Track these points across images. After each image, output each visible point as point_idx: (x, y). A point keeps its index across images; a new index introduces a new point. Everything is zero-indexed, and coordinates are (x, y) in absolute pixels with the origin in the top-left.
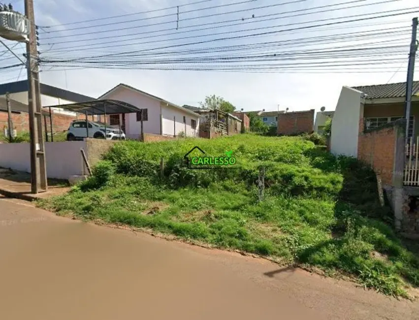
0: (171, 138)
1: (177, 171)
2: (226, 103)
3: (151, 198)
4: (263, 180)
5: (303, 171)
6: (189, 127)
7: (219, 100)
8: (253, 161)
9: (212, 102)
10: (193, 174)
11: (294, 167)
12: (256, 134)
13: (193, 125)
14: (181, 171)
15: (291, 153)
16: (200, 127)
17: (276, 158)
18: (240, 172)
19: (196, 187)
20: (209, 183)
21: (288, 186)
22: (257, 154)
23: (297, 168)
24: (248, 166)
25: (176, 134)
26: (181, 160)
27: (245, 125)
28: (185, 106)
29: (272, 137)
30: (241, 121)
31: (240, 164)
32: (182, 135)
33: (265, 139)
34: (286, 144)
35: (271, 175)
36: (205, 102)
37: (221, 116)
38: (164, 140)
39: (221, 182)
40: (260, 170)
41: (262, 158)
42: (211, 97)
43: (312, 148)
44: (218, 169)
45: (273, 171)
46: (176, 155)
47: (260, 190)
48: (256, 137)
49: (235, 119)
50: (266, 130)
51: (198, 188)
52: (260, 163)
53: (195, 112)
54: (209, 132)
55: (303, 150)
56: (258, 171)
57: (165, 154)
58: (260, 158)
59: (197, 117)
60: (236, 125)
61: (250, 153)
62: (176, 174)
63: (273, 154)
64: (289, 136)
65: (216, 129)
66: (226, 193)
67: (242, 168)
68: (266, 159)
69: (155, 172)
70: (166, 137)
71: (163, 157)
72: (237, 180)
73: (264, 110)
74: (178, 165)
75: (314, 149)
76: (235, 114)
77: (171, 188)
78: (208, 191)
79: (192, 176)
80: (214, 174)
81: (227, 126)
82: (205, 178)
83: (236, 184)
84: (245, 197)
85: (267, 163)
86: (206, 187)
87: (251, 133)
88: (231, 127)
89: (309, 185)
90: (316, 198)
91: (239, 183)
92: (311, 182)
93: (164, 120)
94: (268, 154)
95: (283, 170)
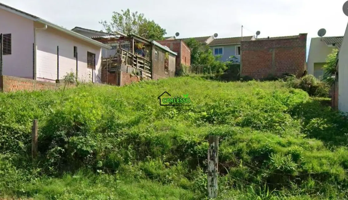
0: (51, 84)
1: (61, 142)
2: (149, 22)
3: (14, 192)
4: (217, 160)
5: (290, 144)
6: (83, 65)
7: (137, 18)
8: (199, 126)
9: (124, 21)
10: (89, 149)
11: (273, 136)
12: (202, 77)
13: (91, 64)
14: (68, 142)
15: (266, 112)
16: (103, 65)
17: (240, 119)
18: (174, 144)
19: (95, 171)
20: (117, 165)
21: (261, 172)
22: (205, 113)
23: (277, 138)
24: (188, 134)
25: (60, 78)
26: (69, 123)
27: (182, 62)
28: (77, 29)
29: (231, 83)
30: (176, 54)
31: (174, 130)
32: (69, 80)
33: (219, 86)
34: (257, 94)
35: (231, 151)
36: (113, 22)
37: (140, 46)
38: (38, 89)
39: (140, 163)
40: (211, 142)
41: (214, 120)
42: (122, 13)
43: (305, 102)
44: (133, 139)
45: (233, 144)
46: (59, 114)
47: (210, 178)
48: (202, 82)
49: (164, 51)
50: (221, 70)
51: (98, 173)
52: (208, 129)
53: (94, 39)
54: (119, 74)
55: (287, 105)
56: (208, 144)
57: (40, 112)
58: (209, 120)
59: (98, 48)
60: (166, 61)
61: (192, 111)
62: (59, 148)
63: (233, 112)
64: (262, 80)
65: (131, 69)
66: (148, 183)
67: (178, 138)
68: (222, 122)
69: (21, 145)
70: (42, 83)
71: (36, 117)
72: (168, 160)
73: (216, 35)
74: (63, 133)
75: (308, 103)
76: (166, 42)
77: (50, 175)
78: (115, 180)
79: (88, 152)
80: (127, 149)
81: (150, 63)
82: (112, 155)
83: (166, 167)
84: (183, 191)
85: (223, 129)
86: (113, 172)
87: (194, 74)
88: (158, 66)
89: (301, 170)
90: (315, 192)
91: (172, 165)
92: (304, 164)
93: (39, 53)
94: (224, 113)
95: (252, 143)
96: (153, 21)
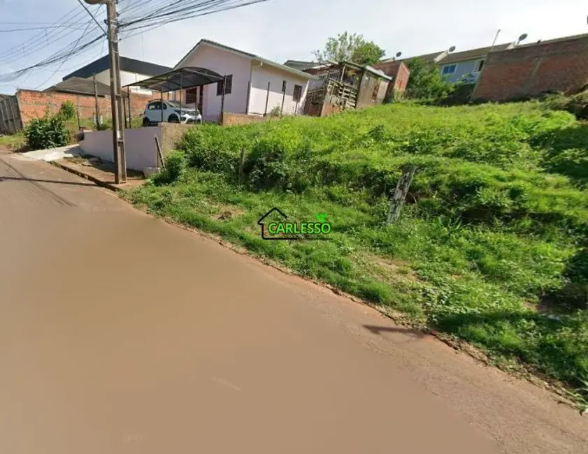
0: (259, 118)
1: (261, 166)
2: (367, 44)
3: (224, 200)
4: (406, 190)
5: (513, 178)
6: (289, 98)
7: (353, 41)
8: (396, 155)
9: (339, 47)
10: (283, 173)
11: (491, 168)
12: (416, 103)
13: (297, 96)
14: (266, 167)
15: (493, 141)
16: (307, 97)
17: (451, 149)
18: (363, 172)
19: (285, 191)
20: (304, 187)
21: (458, 205)
22: (407, 143)
23: (498, 171)
24: (381, 163)
25: (267, 112)
26: (270, 151)
27: (396, 87)
28: (290, 63)
29: (454, 108)
30: (390, 78)
31: (367, 159)
32: (275, 113)
33: (436, 112)
34: (487, 120)
35: (426, 182)
36: (326, 50)
37: (350, 73)
38: (249, 122)
39: (325, 187)
40: (405, 172)
41: (416, 150)
42: (337, 38)
43: (564, 127)
44: (323, 166)
45: (433, 175)
46: (263, 144)
47: (394, 206)
48: (414, 109)
49: (377, 76)
50: (444, 93)
51: (287, 193)
52: (407, 158)
53: (303, 71)
54: (322, 105)
55: (530, 132)
56: (401, 174)
57: (248, 142)
58: (411, 150)
59: (305, 80)
60: (376, 88)
61: (393, 140)
62: (259, 171)
63: (445, 141)
64: (501, 102)
65: (335, 99)
66: (329, 204)
67: (368, 167)
68: (426, 152)
69: (232, 167)
70: (252, 117)
71: (245, 146)
72: (353, 186)
73: (453, 49)
74: (264, 159)
75: (570, 130)
76: (381, 66)
77: (249, 190)
78: (300, 199)
79: (281, 175)
80: (315, 174)
81: (358, 91)
82: (301, 179)
83: (350, 192)
84: (361, 214)
85: (424, 159)
86: (299, 193)
87: (407, 100)
88: (366, 93)
89: (517, 208)
90: (527, 233)
91: (356, 190)
92: (524, 202)
93: (253, 90)
94: (431, 142)
95: (458, 175)
96: (372, 42)
